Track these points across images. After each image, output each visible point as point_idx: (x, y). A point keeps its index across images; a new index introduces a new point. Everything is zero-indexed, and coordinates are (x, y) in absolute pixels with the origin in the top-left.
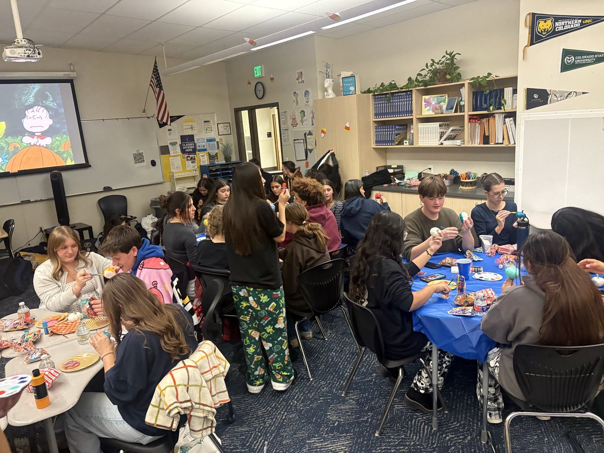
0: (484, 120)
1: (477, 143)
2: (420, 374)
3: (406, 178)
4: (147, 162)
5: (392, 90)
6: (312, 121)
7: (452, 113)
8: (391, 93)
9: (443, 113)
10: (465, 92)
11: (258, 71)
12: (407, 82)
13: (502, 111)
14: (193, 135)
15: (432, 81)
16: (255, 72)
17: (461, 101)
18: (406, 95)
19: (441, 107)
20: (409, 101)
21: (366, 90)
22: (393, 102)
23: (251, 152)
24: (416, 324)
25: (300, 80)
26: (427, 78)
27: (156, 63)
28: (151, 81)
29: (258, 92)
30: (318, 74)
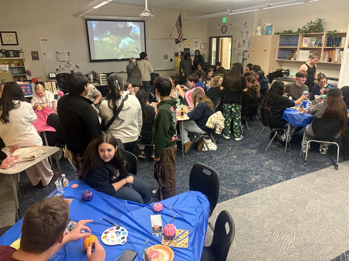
0: (331, 51)
1: (326, 61)
2: (283, 135)
3: (290, 75)
4: (169, 59)
5: (289, 34)
6: (248, 46)
7: (317, 47)
8: (289, 35)
9: (312, 46)
10: (324, 37)
11: (224, 20)
12: (297, 30)
13: (339, 47)
14: (189, 48)
15: (310, 31)
16: (223, 20)
17: (322, 41)
18: (296, 37)
19: (312, 44)
20: (297, 39)
21: (277, 33)
22: (289, 40)
23: (215, 58)
24: (284, 117)
25: (245, 26)
26: (307, 29)
27: (180, 15)
28: (177, 23)
29: (223, 30)
30: (254, 23)
